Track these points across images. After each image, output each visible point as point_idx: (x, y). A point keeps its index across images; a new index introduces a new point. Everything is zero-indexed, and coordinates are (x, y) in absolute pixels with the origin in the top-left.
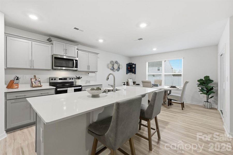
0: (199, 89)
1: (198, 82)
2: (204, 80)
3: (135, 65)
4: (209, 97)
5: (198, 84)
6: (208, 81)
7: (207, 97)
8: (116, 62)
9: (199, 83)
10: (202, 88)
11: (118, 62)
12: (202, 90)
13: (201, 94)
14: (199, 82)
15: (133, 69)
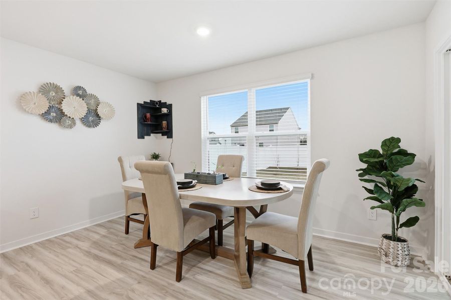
0: (366, 189)
1: (361, 160)
2: (381, 152)
3: (169, 107)
4: (401, 222)
5: (361, 170)
6: (398, 157)
7: (393, 219)
8: (79, 92)
9: (364, 166)
10: (376, 186)
11: (89, 91)
12: (375, 194)
13: (373, 208)
14: (365, 162)
15: (164, 123)
